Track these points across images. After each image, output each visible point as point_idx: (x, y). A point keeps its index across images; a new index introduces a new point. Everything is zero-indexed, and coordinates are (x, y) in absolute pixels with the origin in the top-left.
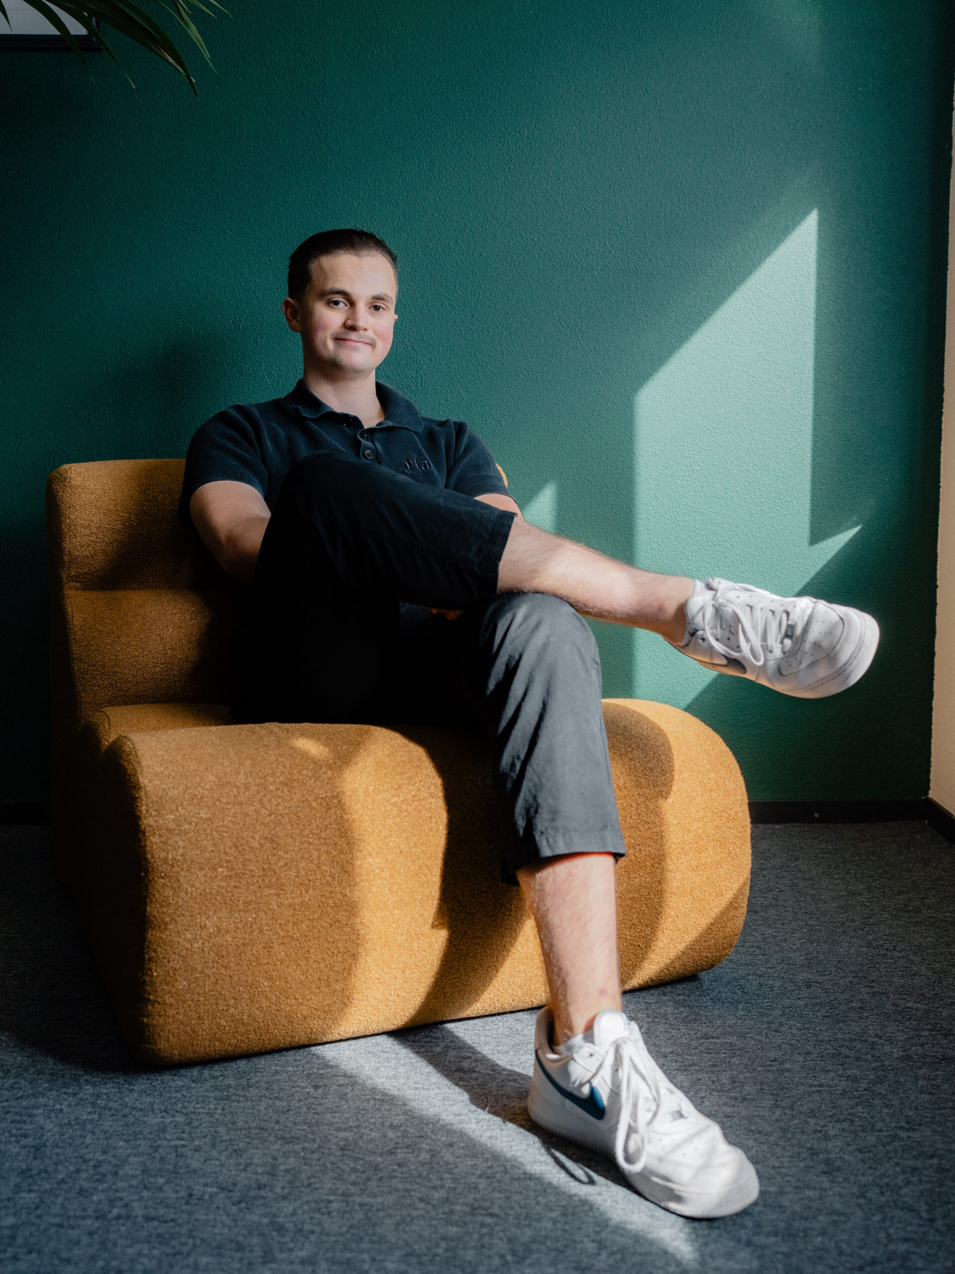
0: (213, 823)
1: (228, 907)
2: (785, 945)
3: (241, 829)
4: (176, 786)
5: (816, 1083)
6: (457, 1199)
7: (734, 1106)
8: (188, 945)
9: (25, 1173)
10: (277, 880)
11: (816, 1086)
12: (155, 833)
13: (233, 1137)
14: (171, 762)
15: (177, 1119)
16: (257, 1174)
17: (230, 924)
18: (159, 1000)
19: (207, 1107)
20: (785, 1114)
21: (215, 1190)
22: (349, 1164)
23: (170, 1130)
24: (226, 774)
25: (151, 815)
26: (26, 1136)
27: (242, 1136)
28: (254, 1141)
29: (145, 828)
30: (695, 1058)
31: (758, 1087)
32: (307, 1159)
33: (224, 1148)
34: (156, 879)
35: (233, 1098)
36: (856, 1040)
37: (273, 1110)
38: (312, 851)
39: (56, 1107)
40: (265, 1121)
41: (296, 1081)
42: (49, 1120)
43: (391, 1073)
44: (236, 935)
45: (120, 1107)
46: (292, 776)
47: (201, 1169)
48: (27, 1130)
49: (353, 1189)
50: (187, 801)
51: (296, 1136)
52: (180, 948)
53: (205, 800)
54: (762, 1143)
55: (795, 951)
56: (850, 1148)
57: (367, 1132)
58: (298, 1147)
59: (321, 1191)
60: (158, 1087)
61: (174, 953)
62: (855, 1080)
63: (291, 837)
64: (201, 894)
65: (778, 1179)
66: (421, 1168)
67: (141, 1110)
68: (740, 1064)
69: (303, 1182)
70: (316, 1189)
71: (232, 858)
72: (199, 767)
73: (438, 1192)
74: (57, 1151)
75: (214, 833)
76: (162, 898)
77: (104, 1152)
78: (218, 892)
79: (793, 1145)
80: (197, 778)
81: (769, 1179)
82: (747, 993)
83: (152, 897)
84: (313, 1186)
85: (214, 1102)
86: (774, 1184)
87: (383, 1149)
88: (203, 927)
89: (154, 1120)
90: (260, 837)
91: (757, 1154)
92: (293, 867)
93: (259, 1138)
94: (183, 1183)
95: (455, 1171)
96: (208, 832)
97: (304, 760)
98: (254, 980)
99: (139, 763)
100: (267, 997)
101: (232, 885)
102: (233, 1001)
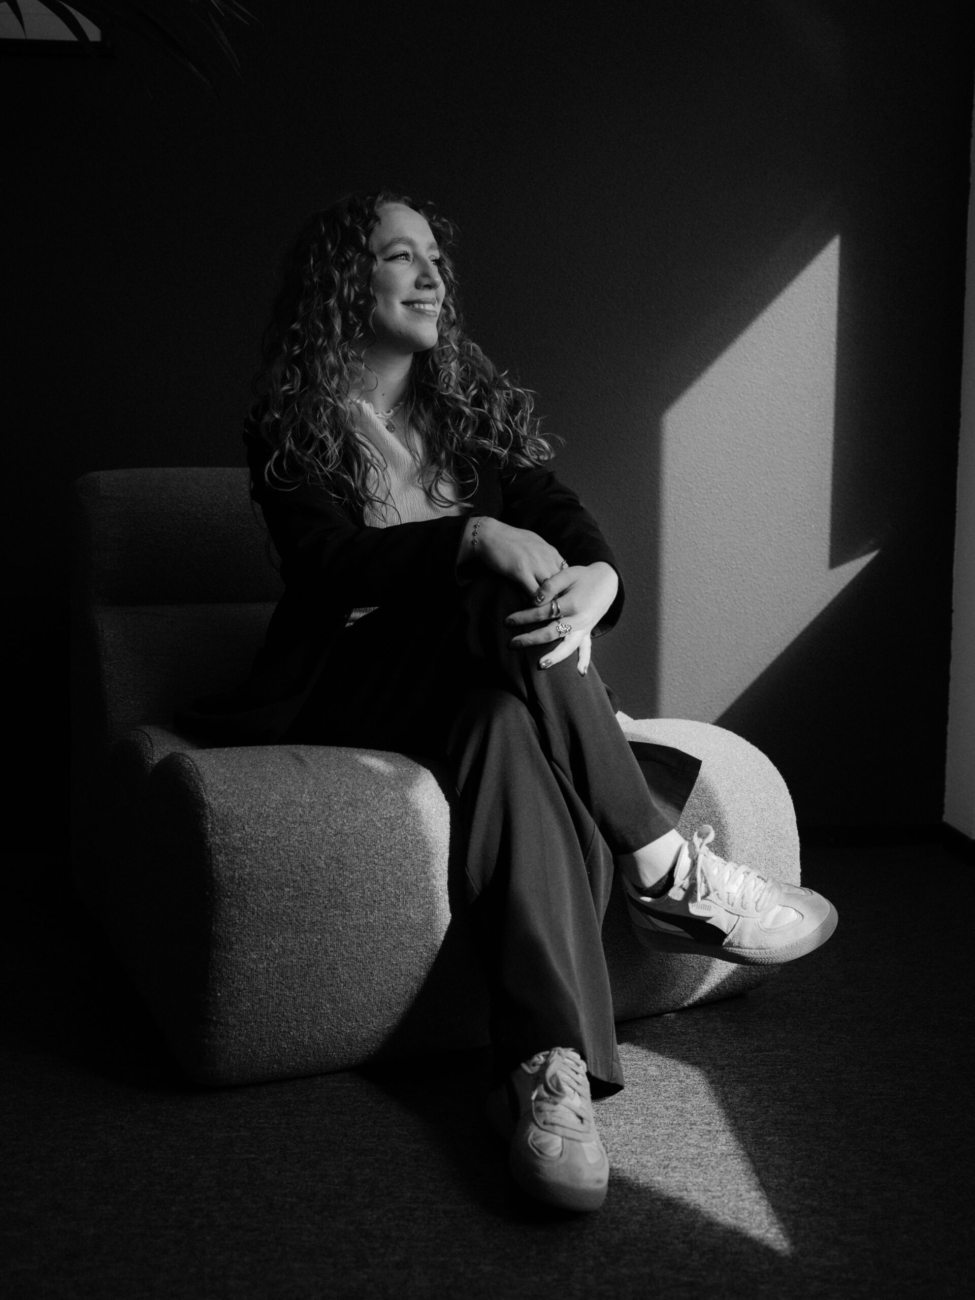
0: (279, 842)
1: (294, 928)
4: (241, 804)
5: (875, 1092)
8: (253, 966)
10: (343, 900)
12: (221, 852)
14: (234, 780)
17: (295, 945)
18: (222, 1021)
24: (289, 792)
25: (217, 833)
29: (211, 846)
30: (752, 1070)
31: (819, 1096)
34: (222, 898)
38: (377, 871)
44: (301, 956)
47: (277, 1181)
50: (253, 819)
52: (246, 968)
53: (271, 818)
56: (920, 1152)
58: (371, 1159)
60: (216, 1104)
61: (239, 973)
62: (913, 1089)
63: (357, 857)
64: (267, 914)
65: (855, 1182)
67: (204, 1125)
68: (798, 1075)
69: (382, 1191)
71: (299, 878)
72: (262, 786)
75: (281, 852)
76: (228, 917)
78: (284, 912)
80: (262, 797)
81: (846, 1182)
82: (792, 1008)
83: (218, 916)
84: (394, 1195)
85: (277, 1117)
86: (851, 1186)
88: (269, 948)
89: (218, 1135)
90: (326, 857)
92: (358, 888)
96: (275, 850)
97: (366, 780)
98: (316, 1002)
99: (202, 781)
100: (328, 1019)
101: (298, 905)
102: (294, 1023)
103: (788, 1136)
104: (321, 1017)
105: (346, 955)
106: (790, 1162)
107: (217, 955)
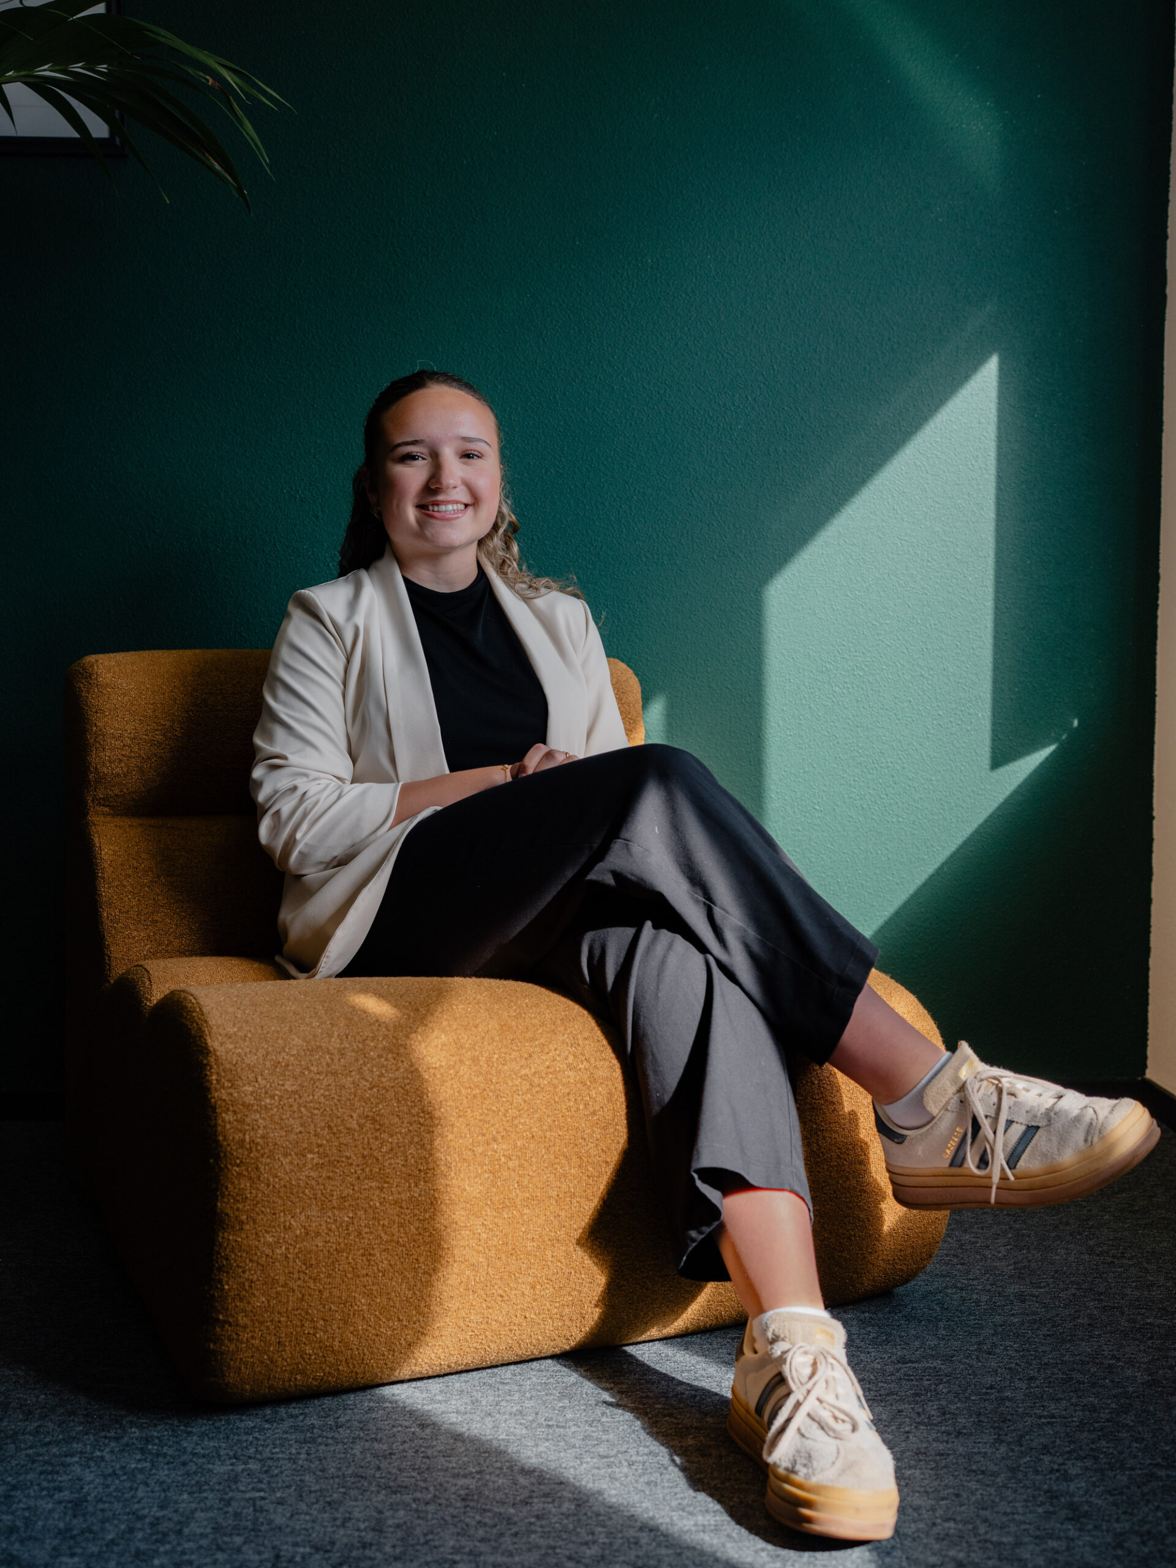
0: (300, 1097)
1: (319, 1204)
2: (987, 1252)
3: (336, 1105)
4: (254, 1051)
5: (1045, 1413)
6: (614, 1556)
7: (947, 1442)
8: (268, 1251)
9: (65, 1534)
10: (380, 1169)
11: (1045, 1417)
12: (228, 1109)
13: (324, 1487)
14: (246, 1022)
15: (250, 1466)
16: (358, 1530)
17: (321, 1225)
18: (231, 1320)
19: (288, 1452)
20: (1012, 1450)
21: (308, 1550)
22: (474, 1517)
23: (243, 1480)
24: (315, 1036)
25: (224, 1087)
26: (60, 1490)
27: (336, 1486)
28: (351, 1491)
29: (215, 1103)
30: (892, 1386)
31: (974, 1419)
32: (422, 1511)
33: (315, 1501)
34: (230, 1167)
35: (320, 1440)
36: (1088, 1363)
37: (372, 1454)
38: (423, 1134)
39: (95, 1455)
40: (362, 1467)
41: (396, 1420)
42: (87, 1470)
43: (514, 1409)
44: (328, 1239)
45: (177, 1453)
46: (397, 1040)
47: (287, 1526)
48: (61, 1482)
49: (483, 1547)
50: (268, 1069)
51: (404, 1484)
52: (259, 1254)
53: (290, 1068)
54: (988, 1485)
55: (999, 1259)
56: (1098, 1490)
57: (493, 1478)
58: (407, 1498)
59: (442, 1549)
60: (223, 1428)
61: (251, 1261)
62: (1093, 1409)
63: (398, 1116)
64: (285, 1186)
65: (1013, 1528)
66: (565, 1521)
67: (204, 1456)
68: (949, 1392)
69: (419, 1539)
70: (435, 1547)
71: (325, 1142)
72: (281, 1028)
73: (590, 1548)
74: (100, 1506)
75: (303, 1109)
76: (236, 1190)
77: (162, 1507)
78: (307, 1184)
79: (1026, 1487)
80: (280, 1041)
81: (1001, 1528)
82: (947, 1309)
83: (224, 1189)
84: (432, 1543)
85: (296, 1446)
86: (1008, 1533)
87: (515, 1499)
88: (288, 1228)
89: (221, 1469)
90: (359, 1116)
91: (983, 1498)
92: (399, 1154)
93: (358, 1488)
94: (266, 1542)
95: (609, 1523)
97: (411, 1021)
98: (349, 1296)
99: (206, 1022)
100: (364, 1317)
101: (324, 1175)
102: (322, 1322)
103: (932, 1469)
104: (354, 1314)
105: (385, 1237)
106: (933, 1503)
107: (223, 1238)
